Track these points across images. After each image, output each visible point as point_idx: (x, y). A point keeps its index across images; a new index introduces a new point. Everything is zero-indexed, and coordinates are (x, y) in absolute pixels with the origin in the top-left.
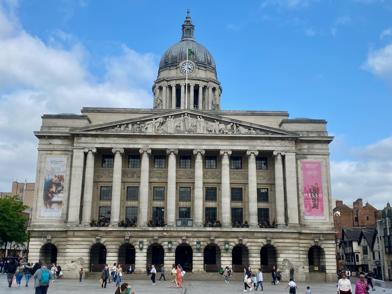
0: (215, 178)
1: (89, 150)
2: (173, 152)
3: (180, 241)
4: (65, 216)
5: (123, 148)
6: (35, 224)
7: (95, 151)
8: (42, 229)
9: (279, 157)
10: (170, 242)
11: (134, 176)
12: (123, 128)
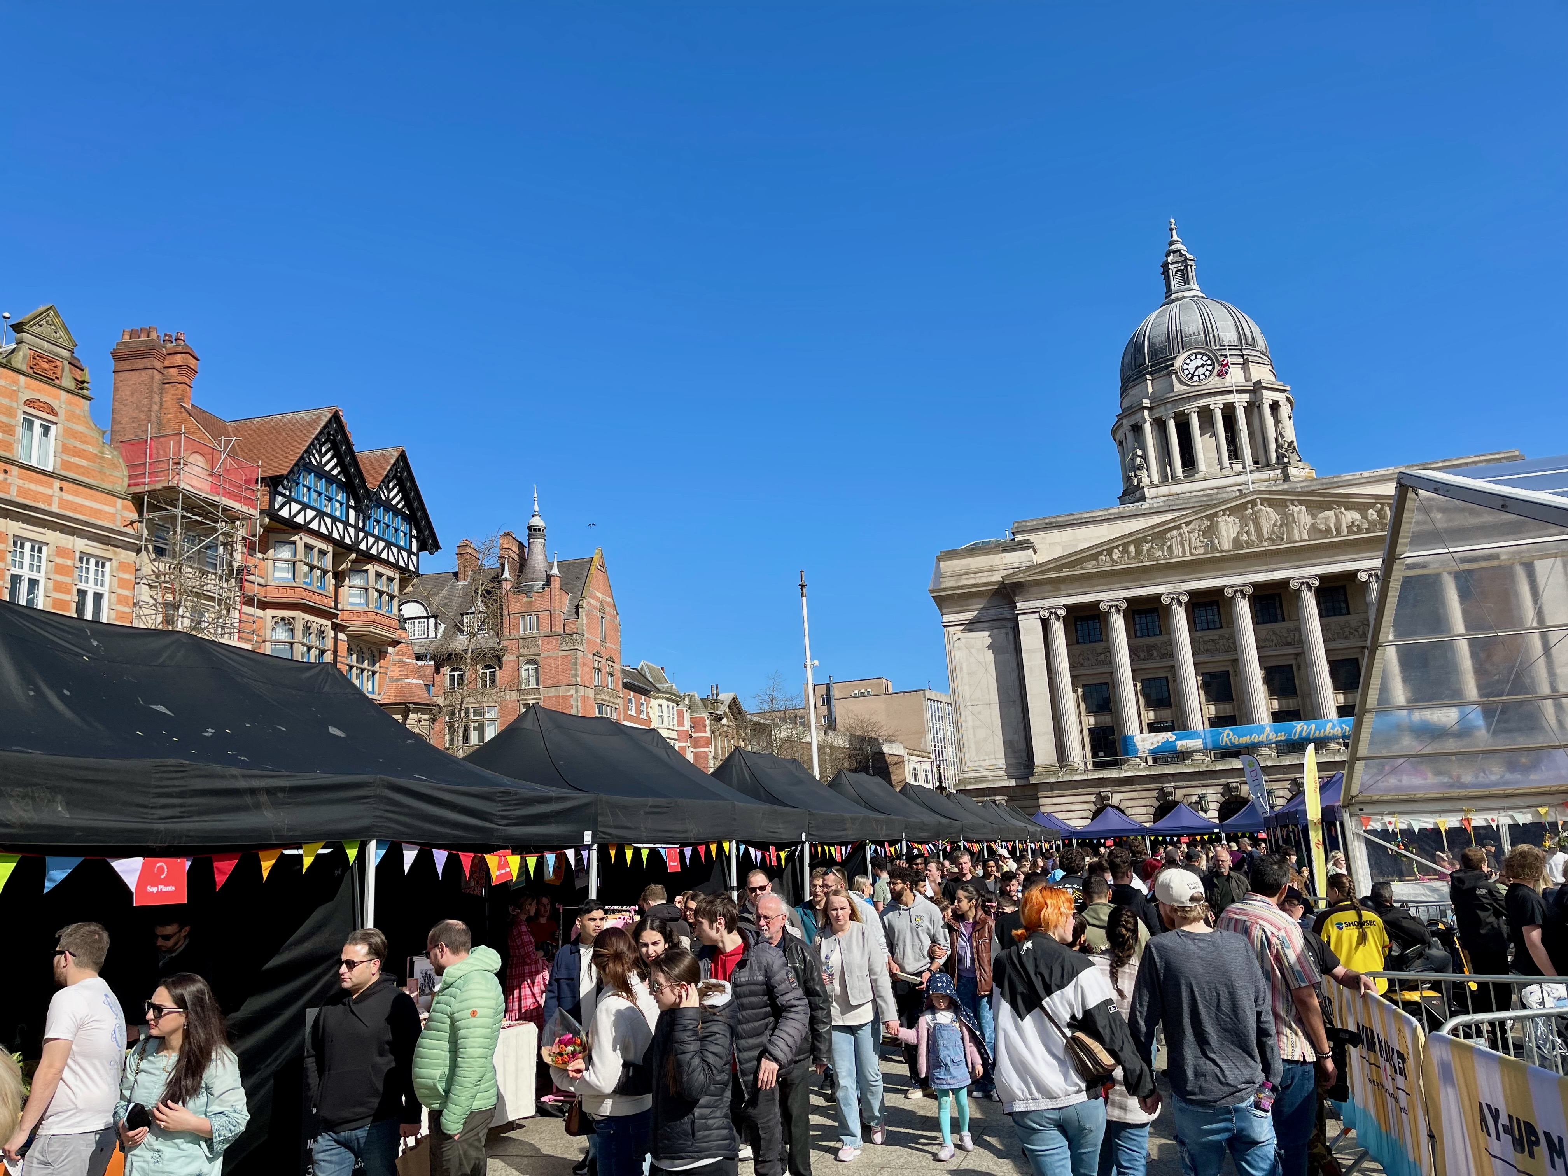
0: (1352, 636)
1: (1051, 613)
2: (1242, 591)
4: (1024, 755)
5: (1124, 599)
6: (965, 775)
7: (1062, 612)
8: (984, 786)
11: (1153, 655)
12: (1116, 555)
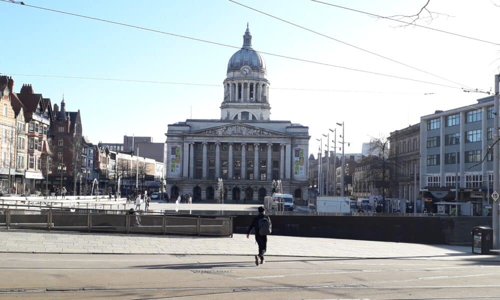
1: (191, 143)
2: (231, 144)
3: (234, 186)
4: (181, 173)
5: (207, 142)
7: (194, 143)
9: (283, 147)
10: (229, 187)
